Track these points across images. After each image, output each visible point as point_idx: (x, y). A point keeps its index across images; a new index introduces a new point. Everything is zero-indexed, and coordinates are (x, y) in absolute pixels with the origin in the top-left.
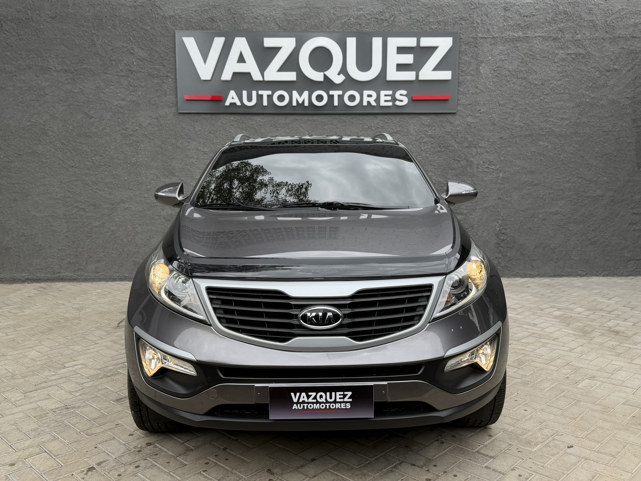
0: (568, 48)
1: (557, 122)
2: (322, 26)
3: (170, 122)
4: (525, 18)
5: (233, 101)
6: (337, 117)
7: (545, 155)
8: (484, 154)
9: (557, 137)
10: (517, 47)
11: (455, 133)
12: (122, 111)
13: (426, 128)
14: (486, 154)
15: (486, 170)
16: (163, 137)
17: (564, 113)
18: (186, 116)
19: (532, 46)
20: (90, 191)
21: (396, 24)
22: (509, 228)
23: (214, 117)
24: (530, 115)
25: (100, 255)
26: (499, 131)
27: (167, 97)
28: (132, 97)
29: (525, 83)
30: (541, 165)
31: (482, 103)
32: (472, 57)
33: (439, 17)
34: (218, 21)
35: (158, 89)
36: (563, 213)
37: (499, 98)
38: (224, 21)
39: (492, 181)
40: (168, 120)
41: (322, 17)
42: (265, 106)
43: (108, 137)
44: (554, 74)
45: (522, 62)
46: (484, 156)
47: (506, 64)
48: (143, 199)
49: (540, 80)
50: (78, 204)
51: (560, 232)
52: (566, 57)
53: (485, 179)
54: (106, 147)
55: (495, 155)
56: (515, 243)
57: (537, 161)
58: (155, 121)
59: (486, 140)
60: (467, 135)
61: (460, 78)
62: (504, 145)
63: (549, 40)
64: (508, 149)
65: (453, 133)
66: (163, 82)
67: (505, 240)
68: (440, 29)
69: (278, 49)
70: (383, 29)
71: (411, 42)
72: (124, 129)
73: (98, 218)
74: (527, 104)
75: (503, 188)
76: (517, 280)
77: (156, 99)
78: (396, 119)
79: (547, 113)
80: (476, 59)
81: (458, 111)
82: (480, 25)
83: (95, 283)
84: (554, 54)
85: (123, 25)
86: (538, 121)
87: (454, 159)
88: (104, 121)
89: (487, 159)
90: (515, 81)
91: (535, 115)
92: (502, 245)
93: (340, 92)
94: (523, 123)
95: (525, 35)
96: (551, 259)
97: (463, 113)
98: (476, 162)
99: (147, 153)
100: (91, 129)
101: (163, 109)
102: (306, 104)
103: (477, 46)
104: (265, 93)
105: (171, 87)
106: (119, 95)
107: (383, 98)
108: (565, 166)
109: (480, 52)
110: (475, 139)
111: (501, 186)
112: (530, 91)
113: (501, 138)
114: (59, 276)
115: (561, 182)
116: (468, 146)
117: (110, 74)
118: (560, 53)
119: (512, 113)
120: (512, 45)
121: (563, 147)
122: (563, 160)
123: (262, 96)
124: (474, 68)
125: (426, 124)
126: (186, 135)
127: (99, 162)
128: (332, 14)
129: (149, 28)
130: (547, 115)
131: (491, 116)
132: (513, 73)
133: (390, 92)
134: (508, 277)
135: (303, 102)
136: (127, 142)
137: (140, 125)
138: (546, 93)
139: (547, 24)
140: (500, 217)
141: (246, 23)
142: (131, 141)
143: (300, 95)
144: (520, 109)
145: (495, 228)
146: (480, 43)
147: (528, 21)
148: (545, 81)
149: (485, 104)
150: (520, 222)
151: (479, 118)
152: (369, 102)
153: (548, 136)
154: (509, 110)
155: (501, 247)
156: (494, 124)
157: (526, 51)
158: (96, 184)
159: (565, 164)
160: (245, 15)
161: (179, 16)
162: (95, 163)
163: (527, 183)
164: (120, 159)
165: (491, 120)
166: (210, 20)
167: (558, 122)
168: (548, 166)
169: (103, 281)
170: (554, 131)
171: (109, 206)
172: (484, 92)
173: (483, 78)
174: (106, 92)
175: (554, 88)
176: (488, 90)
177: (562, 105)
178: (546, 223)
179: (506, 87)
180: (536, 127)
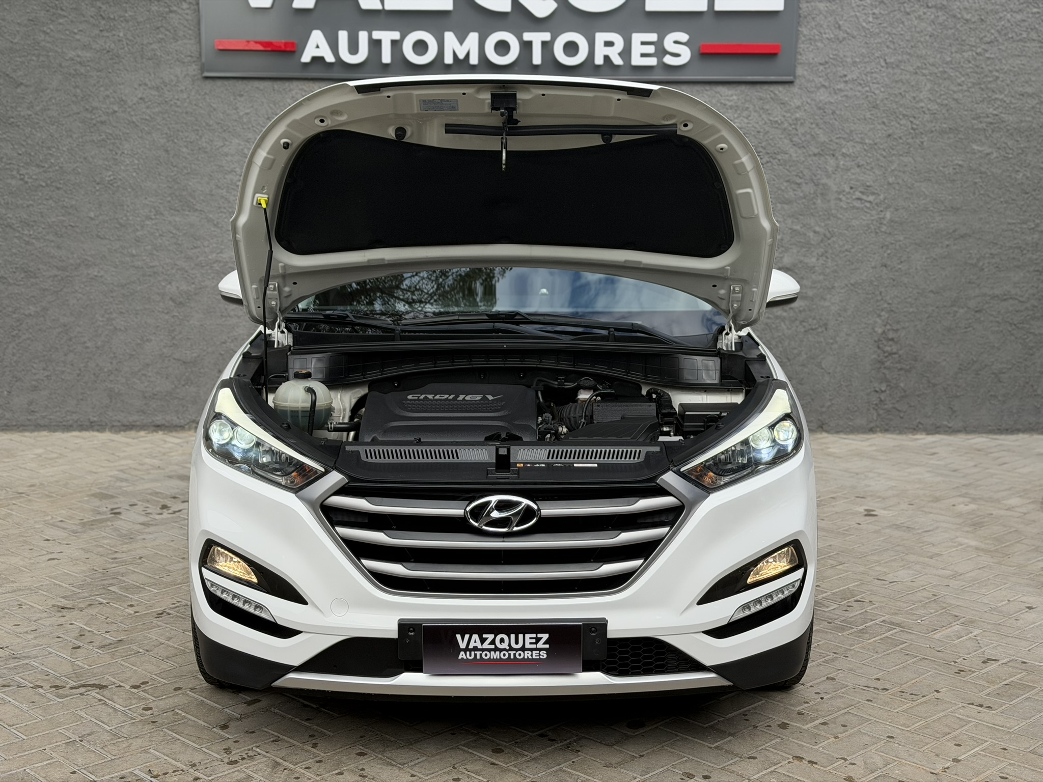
1: (1011, 103)
3: (185, 96)
5: (318, 53)
7: (985, 173)
8: (853, 171)
9: (1011, 134)
11: (790, 125)
12: (83, 70)
14: (858, 170)
15: (857, 204)
16: (169, 128)
17: (1027, 82)
18: (219, 83)
20: (16, 240)
22: (903, 328)
23: (277, 85)
24: (952, 87)
25: (37, 376)
26: (885, 120)
27: (179, 42)
28: (105, 42)
29: (944, 18)
30: (974, 194)
31: (849, 60)
35: (159, 24)
36: (1022, 296)
37: (887, 51)
39: (869, 228)
40: (182, 91)
42: (387, 63)
43: (55, 127)
46: (853, 174)
48: (128, 259)
49: (976, 10)
51: (1013, 338)
53: (855, 223)
54: (49, 148)
55: (877, 172)
56: (916, 360)
57: (965, 185)
58: (154, 92)
59: (858, 140)
60: (816, 130)
61: (803, 6)
62: (895, 152)
64: (905, 159)
66: (171, 12)
67: (895, 353)
72: (87, 110)
73: (33, 297)
74: (947, 63)
75: (892, 244)
76: (917, 439)
77: (154, 46)
79: (990, 82)
81: (795, 77)
83: (27, 434)
86: (970, 99)
87: (788, 181)
88: (46, 93)
89: (857, 180)
90: (922, 14)
91: (965, 87)
92: (888, 364)
93: (547, 36)
94: (938, 104)
96: (991, 396)
97: (808, 81)
98: (834, 188)
99: (136, 162)
100: (19, 109)
101: (171, 68)
102: (474, 60)
104: (386, 37)
105: (187, 20)
106: (78, 37)
107: (637, 49)
108: (1026, 196)
110: (833, 138)
111: (889, 239)
112: (954, 34)
113: (889, 135)
115: (1016, 232)
116: (819, 154)
119: (913, 83)
121: (1022, 156)
122: (1022, 183)
123: (379, 42)
125: (729, 104)
126: (218, 124)
127: (37, 179)
130: (989, 86)
131: (867, 89)
133: (653, 37)
134: (901, 433)
135: (468, 55)
136: (94, 138)
137: (122, 102)
138: (989, 40)
140: (886, 305)
142: (104, 136)
143: (461, 43)
144: (931, 74)
145: (873, 329)
148: (987, 13)
149: (855, 62)
150: (927, 315)
151: (843, 94)
152: (607, 58)
153: (990, 131)
154: (908, 77)
155: (885, 368)
156: (876, 107)
158: (28, 225)
159: (1027, 193)
162: (27, 183)
163: (944, 233)
164: (79, 173)
165: (867, 97)
167: (1014, 101)
168: (988, 196)
169: (45, 430)
170: (1005, 122)
171: (55, 272)
172: (854, 37)
173: (853, 8)
174: (48, 31)
175: (1006, 28)
176: (863, 34)
177: (1023, 65)
178: (982, 319)
179: (901, 26)
180: (966, 113)
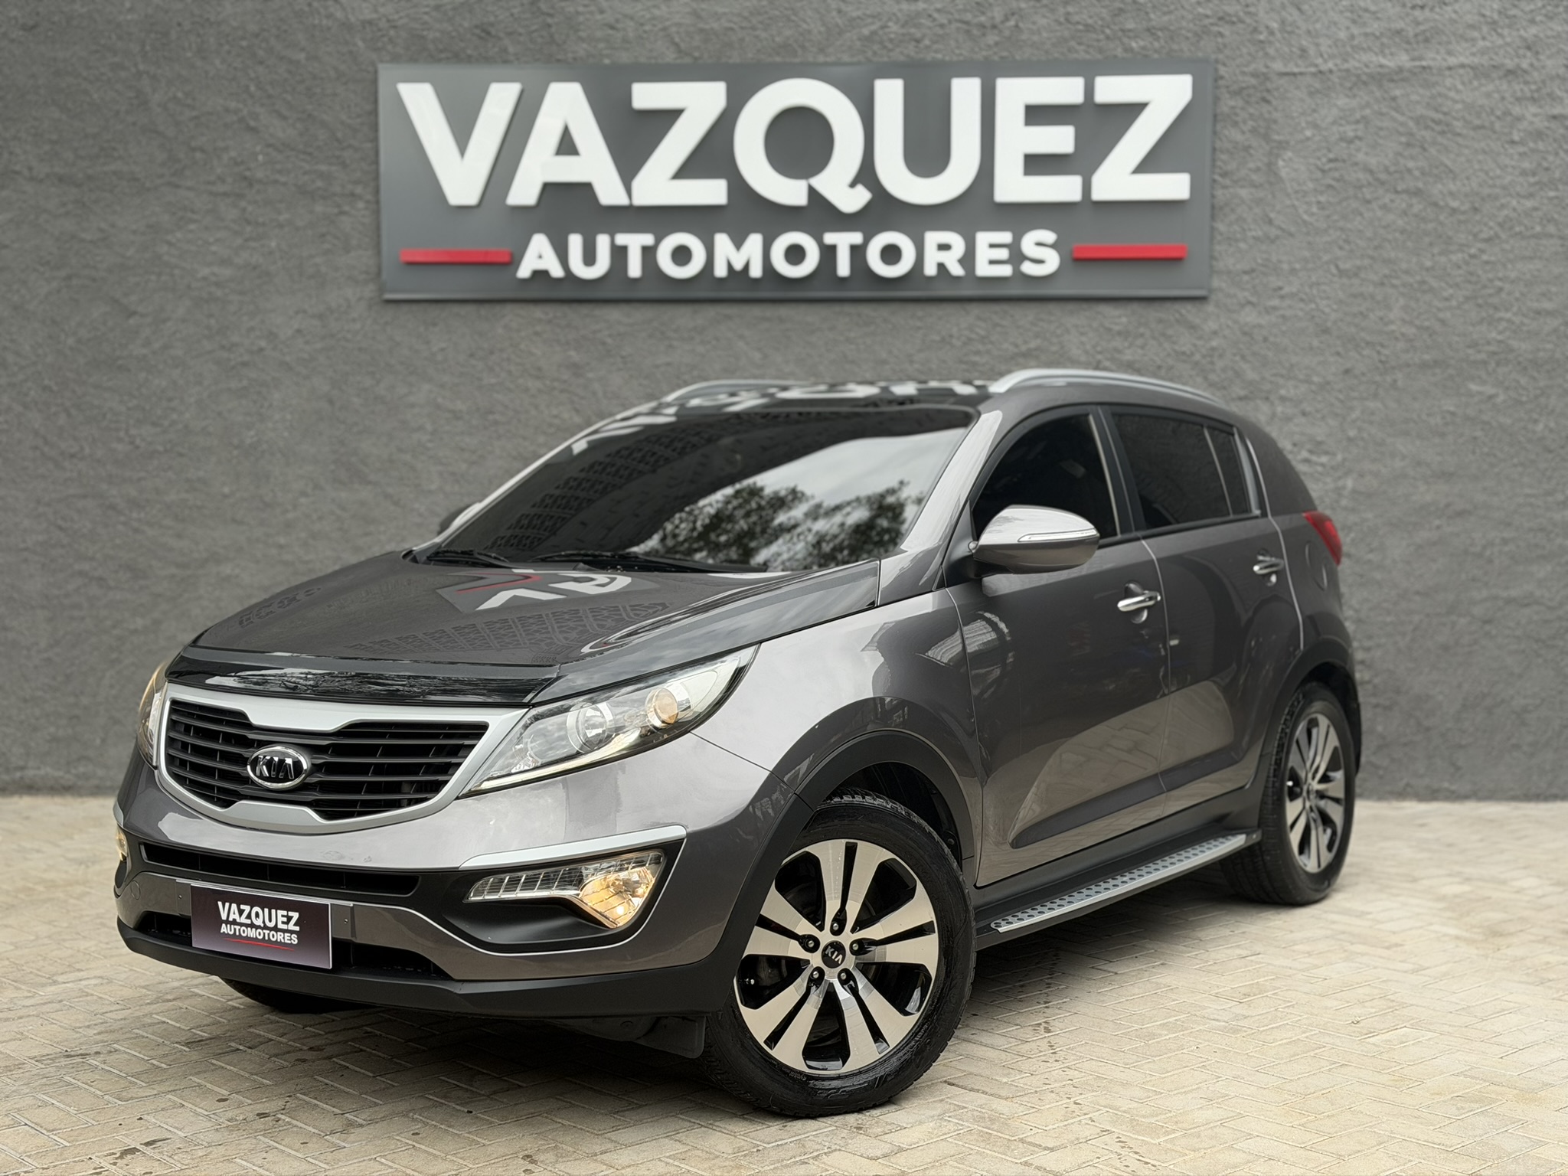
0: (1553, 99)
1: (1523, 324)
2: (803, 47)
3: (358, 326)
4: (1417, 13)
5: (540, 265)
6: (849, 308)
7: (1488, 423)
8: (1296, 421)
9: (1525, 368)
10: (1394, 99)
11: (1204, 357)
12: (219, 293)
13: (1117, 343)
14: (1303, 420)
15: (1305, 468)
16: (335, 371)
17: (1544, 295)
18: (405, 308)
19: (1440, 95)
20: (120, 527)
21: (1024, 37)
22: (1379, 646)
23: (484, 310)
24: (1436, 303)
26: (1340, 349)
27: (352, 254)
28: (251, 256)
29: (1421, 207)
30: (1474, 452)
31: (1285, 266)
32: (1254, 131)
33: (1152, 16)
34: (502, 35)
35: (325, 230)
36: (1550, 600)
37: (1339, 253)
38: (520, 34)
40: (354, 320)
41: (805, 21)
42: (635, 280)
43: (178, 371)
44: (1508, 179)
45: (1408, 145)
46: (1297, 425)
47: (1358, 150)
49: (1466, 195)
50: (86, 566)
51: (1540, 661)
52: (1548, 128)
54: (170, 400)
55: (1331, 422)
56: (1398, 693)
57: (1461, 441)
58: (315, 323)
59: (1301, 377)
60: (1241, 364)
61: (1219, 193)
62: (1355, 394)
63: (1494, 75)
64: (1372, 405)
65: (1197, 357)
66: (342, 213)
67: (1369, 682)
68: (1156, 51)
69: (674, 115)
70: (984, 53)
71: (1066, 90)
72: (223, 347)
73: (142, 605)
74: (1427, 270)
75: (1356, 524)
76: (1403, 808)
77: (318, 260)
78: (1026, 315)
79: (1490, 295)
80: (1266, 137)
81: (1211, 291)
82: (1278, 35)
84: (1509, 119)
85: (227, 47)
86: (1462, 320)
88: (169, 324)
89: (1303, 435)
90: (1387, 201)
91: (1454, 303)
93: (857, 238)
94: (1416, 327)
95: (1417, 63)
96: (1513, 745)
97: (1228, 296)
99: (289, 417)
100: (131, 347)
101: (339, 289)
102: (756, 271)
103: (1269, 97)
104: (635, 242)
105: (362, 224)
106: (214, 248)
107: (984, 254)
108: (1550, 456)
109: (1276, 115)
110: (1267, 375)
111: (1352, 518)
112: (1435, 229)
113: (1347, 372)
114: (22, 778)
115: (1538, 507)
116: (1246, 397)
117: (189, 189)
118: (1529, 117)
119: (1379, 298)
120: (1378, 94)
121: (1543, 400)
122: (1544, 438)
123: (624, 250)
124: (1259, 164)
125: (1116, 328)
126: (402, 363)
127: (151, 443)
128: (834, 13)
129: (302, 56)
130: (1489, 301)
131: (1313, 306)
132: (1383, 176)
133: (1006, 237)
134: (1382, 800)
135: (747, 267)
136: (233, 386)
137: (272, 336)
138: (1486, 236)
139: (1485, 29)
141: (582, 39)
142: (245, 383)
143: (738, 248)
144: (1404, 285)
146: (1277, 89)
147: (1427, 20)
148: (1483, 199)
149: (1293, 271)
150: (1411, 627)
151: (1278, 313)
152: (941, 267)
153: (1493, 364)
154: (1371, 289)
156: (1326, 331)
157: (1420, 110)
158: (139, 505)
159: (1550, 451)
160: (581, 19)
161: (388, 21)
162: (138, 447)
163: (1432, 509)
164: (210, 434)
165: (1313, 317)
166: (478, 31)
167: (1526, 321)
168: (1495, 456)
170: (1512, 350)
171: (174, 571)
172: (1291, 235)
173: (1288, 195)
174: (174, 240)
175: (1511, 220)
176: (1304, 230)
177: (1538, 270)
178: (1494, 632)
179: (1359, 218)
180: (1456, 339)
